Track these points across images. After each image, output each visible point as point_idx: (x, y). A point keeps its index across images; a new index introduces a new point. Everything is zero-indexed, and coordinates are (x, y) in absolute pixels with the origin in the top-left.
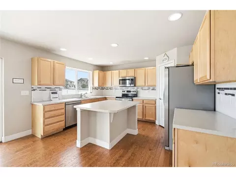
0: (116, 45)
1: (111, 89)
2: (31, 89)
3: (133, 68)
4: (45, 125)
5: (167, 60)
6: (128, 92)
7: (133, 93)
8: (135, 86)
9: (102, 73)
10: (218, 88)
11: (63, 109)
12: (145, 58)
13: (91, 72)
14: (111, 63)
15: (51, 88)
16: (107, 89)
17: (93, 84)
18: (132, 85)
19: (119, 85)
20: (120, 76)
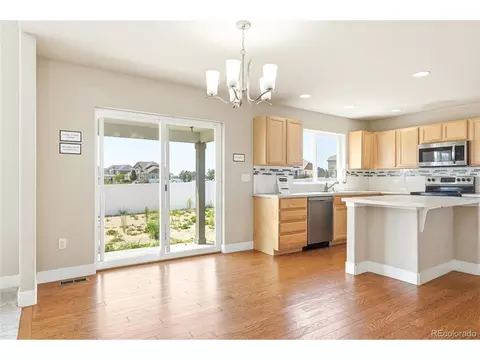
1: (391, 174)
2: (252, 172)
3: (463, 119)
4: (281, 234)
6: (444, 180)
7: (461, 183)
9: (369, 137)
11: (304, 208)
13: (344, 136)
14: (395, 111)
15: (277, 170)
16: (381, 174)
19: (419, 164)
20: (422, 141)
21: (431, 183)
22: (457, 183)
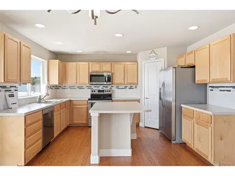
0: (121, 35)
3: (109, 62)
5: (155, 58)
7: (107, 93)
8: (112, 84)
10: (210, 87)
12: (128, 52)
15: (5, 87)
17: (48, 80)
18: (108, 83)
19: (90, 83)
20: (90, 71)
21: (94, 93)
22: (105, 93)
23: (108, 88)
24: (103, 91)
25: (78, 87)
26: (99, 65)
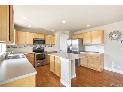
5: (64, 35)
12: (53, 31)
19: (34, 44)
20: (34, 38)
21: (34, 49)
22: (40, 49)
23: (42, 47)
24: (39, 48)
25: (25, 46)
26: (38, 35)
